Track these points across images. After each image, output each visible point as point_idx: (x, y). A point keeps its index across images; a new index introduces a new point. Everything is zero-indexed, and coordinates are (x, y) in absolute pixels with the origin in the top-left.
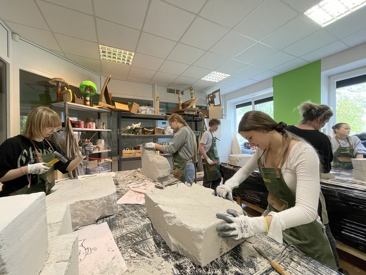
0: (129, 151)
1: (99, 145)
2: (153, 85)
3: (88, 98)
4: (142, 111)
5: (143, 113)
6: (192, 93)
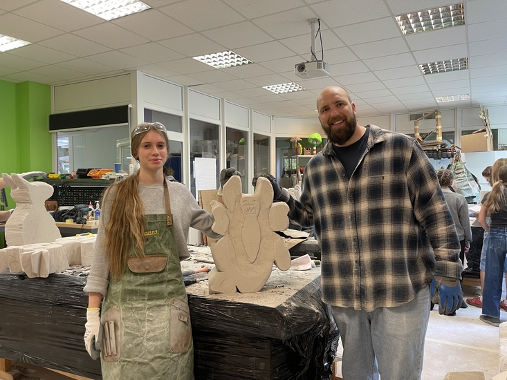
2: (389, 115)
3: (315, 148)
6: (437, 120)
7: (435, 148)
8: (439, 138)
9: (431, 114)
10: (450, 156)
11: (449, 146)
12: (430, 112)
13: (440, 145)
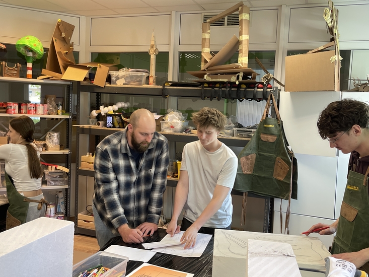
1: (48, 142)
3: (30, 65)
4: (118, 78)
5: (120, 83)
6: (241, 23)
7: (233, 79)
8: (243, 60)
10: (260, 96)
11: (261, 77)
13: (241, 74)
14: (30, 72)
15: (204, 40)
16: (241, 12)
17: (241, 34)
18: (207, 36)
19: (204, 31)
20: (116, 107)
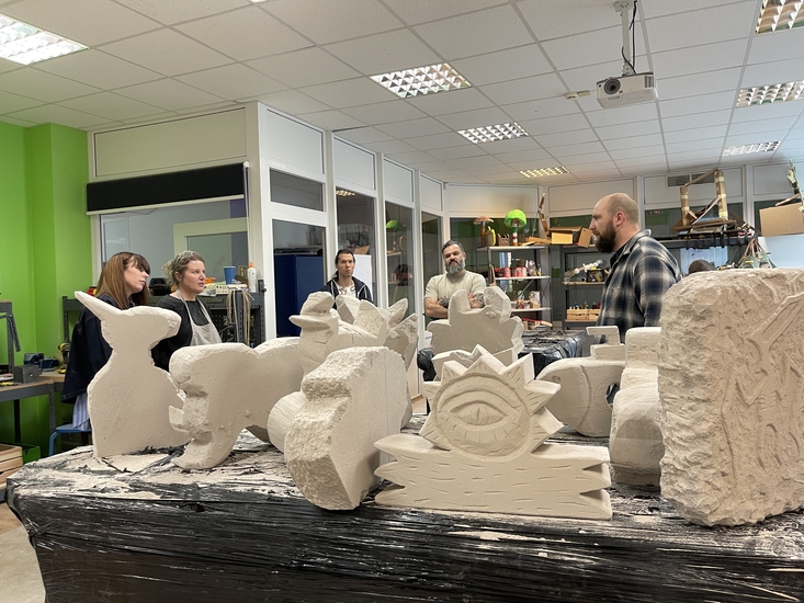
0: (579, 311)
1: (532, 300)
2: (633, 179)
3: (515, 235)
6: (718, 184)
7: (719, 230)
8: (724, 214)
9: (707, 175)
10: (742, 242)
12: (706, 171)
13: (726, 226)
14: (516, 241)
15: (683, 201)
16: (718, 176)
17: (719, 193)
18: (686, 197)
19: (682, 193)
20: (596, 264)
